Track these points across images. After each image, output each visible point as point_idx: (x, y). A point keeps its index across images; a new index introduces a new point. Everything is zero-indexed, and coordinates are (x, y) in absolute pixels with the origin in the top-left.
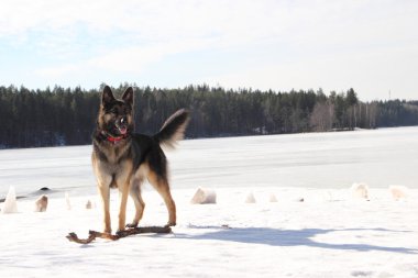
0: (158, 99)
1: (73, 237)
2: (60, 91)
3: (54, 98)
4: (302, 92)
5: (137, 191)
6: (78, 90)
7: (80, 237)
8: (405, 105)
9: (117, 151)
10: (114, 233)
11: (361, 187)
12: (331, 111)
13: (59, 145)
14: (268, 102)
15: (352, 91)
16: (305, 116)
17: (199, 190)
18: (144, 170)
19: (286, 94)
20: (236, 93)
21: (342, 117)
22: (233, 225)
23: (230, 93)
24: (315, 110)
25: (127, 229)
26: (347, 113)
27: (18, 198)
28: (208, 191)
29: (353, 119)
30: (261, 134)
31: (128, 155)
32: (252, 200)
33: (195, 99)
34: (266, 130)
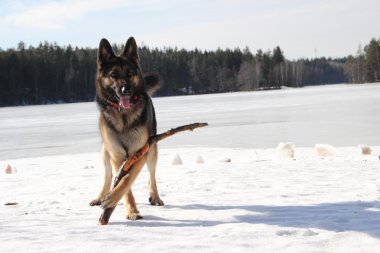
0: (80, 58)
4: (228, 51)
8: (331, 63)
11: (288, 147)
12: (258, 70)
15: (278, 48)
16: (233, 74)
19: (212, 53)
20: (161, 52)
21: (269, 76)
23: (155, 53)
24: (242, 69)
26: (273, 72)
29: (279, 77)
30: (187, 94)
32: (179, 162)
34: (192, 89)
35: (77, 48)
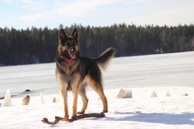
0: (95, 33)
1: (45, 120)
2: (35, 30)
3: (32, 34)
4: (186, 26)
5: (83, 91)
6: (46, 29)
7: (50, 121)
9: (70, 68)
10: (70, 118)
13: (35, 63)
14: (164, 33)
16: (189, 40)
17: (122, 89)
18: (87, 79)
19: (175, 27)
20: (143, 28)
22: (143, 111)
23: (140, 28)
25: (78, 115)
27: (12, 96)
28: (127, 89)
30: (159, 53)
31: (78, 70)
32: (155, 95)
33: (118, 32)
34: (163, 50)
35: (93, 27)
